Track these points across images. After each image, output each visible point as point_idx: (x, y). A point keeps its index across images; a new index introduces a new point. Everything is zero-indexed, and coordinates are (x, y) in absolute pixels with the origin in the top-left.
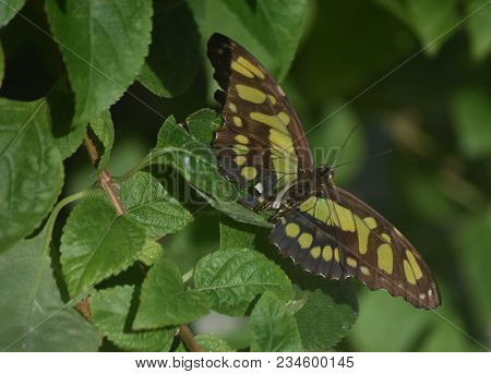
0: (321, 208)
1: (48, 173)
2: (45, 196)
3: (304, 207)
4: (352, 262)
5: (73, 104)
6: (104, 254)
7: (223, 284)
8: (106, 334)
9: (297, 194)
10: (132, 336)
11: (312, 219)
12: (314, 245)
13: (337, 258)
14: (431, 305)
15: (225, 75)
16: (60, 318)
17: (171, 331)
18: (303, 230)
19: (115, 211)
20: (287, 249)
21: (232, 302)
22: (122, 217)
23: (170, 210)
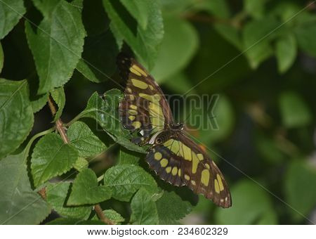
0: (175, 146)
1: (25, 119)
2: (23, 131)
3: (165, 144)
4: (187, 177)
5: (38, 82)
6: (53, 165)
7: (120, 183)
8: (54, 207)
9: (163, 137)
10: (68, 209)
11: (169, 151)
12: (168, 166)
13: (180, 175)
16: (30, 198)
17: (90, 208)
18: (164, 157)
19: (63, 142)
20: (153, 166)
21: (124, 193)
22: (66, 145)
23: (94, 143)
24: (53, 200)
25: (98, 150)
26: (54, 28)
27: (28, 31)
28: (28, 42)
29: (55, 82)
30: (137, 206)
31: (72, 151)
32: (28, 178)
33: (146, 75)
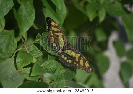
0: (69, 52)
1: (14, 45)
2: (13, 49)
3: (65, 52)
4: (75, 63)
5: (19, 31)
7: (49, 67)
8: (25, 77)
10: (31, 78)
11: (67, 54)
13: (72, 62)
15: (50, 25)
16: (16, 74)
17: (38, 77)
18: (65, 56)
19: (27, 52)
20: (62, 60)
21: (51, 71)
22: (28, 54)
23: (38, 52)
24: (25, 74)
26: (24, 10)
27: (15, 12)
28: (15, 16)
30: (57, 75)
31: (31, 56)
32: (15, 67)
33: (57, 26)
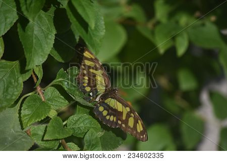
0: (112, 102)
1: (17, 85)
2: (16, 93)
3: (106, 101)
4: (119, 122)
5: (26, 62)
6: (35, 114)
7: (77, 126)
8: (35, 141)
10: (44, 142)
11: (108, 106)
12: (108, 115)
13: (115, 120)
14: (144, 140)
17: (58, 141)
18: (105, 109)
19: (41, 100)
20: (98, 115)
21: (79, 132)
22: (44, 102)
23: (61, 100)
24: (35, 136)
25: (64, 105)
26: (36, 29)
27: (19, 30)
28: (20, 37)
29: (37, 62)
30: (88, 140)
31: (47, 106)
32: (19, 123)
33: (94, 58)
